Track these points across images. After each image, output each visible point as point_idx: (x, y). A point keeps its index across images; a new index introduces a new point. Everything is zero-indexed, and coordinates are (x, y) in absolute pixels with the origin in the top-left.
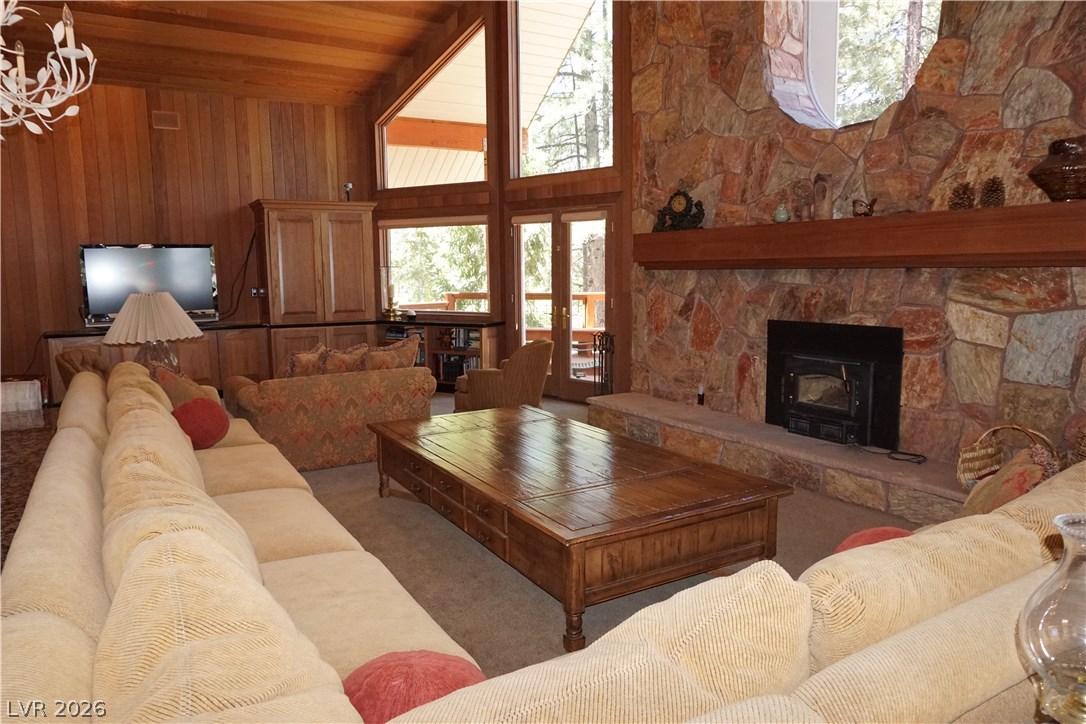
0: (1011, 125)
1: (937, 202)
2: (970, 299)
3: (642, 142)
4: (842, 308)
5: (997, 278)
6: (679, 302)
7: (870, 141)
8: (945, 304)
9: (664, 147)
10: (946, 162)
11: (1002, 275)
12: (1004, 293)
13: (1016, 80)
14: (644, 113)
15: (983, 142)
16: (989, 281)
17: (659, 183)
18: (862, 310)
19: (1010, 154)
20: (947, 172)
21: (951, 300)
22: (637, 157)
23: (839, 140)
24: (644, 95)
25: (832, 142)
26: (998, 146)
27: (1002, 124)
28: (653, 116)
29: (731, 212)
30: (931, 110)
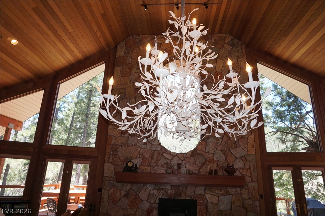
0: (215, 160)
1: (202, 172)
2: (210, 193)
3: (111, 144)
4: (180, 195)
5: (215, 189)
6: (123, 193)
7: (186, 157)
8: (205, 194)
9: (120, 147)
10: (203, 164)
11: (216, 188)
12: (217, 192)
13: (216, 152)
14: (114, 136)
15: (211, 162)
16: (214, 189)
17: (117, 157)
18: (185, 196)
19: (215, 165)
20: (204, 167)
21: (206, 193)
22: (109, 147)
23: (178, 155)
24: (114, 131)
25: (176, 156)
26: (214, 163)
27: (214, 159)
28: (116, 137)
29: (145, 168)
30: (200, 153)
